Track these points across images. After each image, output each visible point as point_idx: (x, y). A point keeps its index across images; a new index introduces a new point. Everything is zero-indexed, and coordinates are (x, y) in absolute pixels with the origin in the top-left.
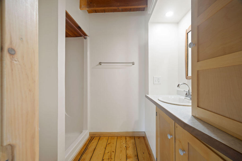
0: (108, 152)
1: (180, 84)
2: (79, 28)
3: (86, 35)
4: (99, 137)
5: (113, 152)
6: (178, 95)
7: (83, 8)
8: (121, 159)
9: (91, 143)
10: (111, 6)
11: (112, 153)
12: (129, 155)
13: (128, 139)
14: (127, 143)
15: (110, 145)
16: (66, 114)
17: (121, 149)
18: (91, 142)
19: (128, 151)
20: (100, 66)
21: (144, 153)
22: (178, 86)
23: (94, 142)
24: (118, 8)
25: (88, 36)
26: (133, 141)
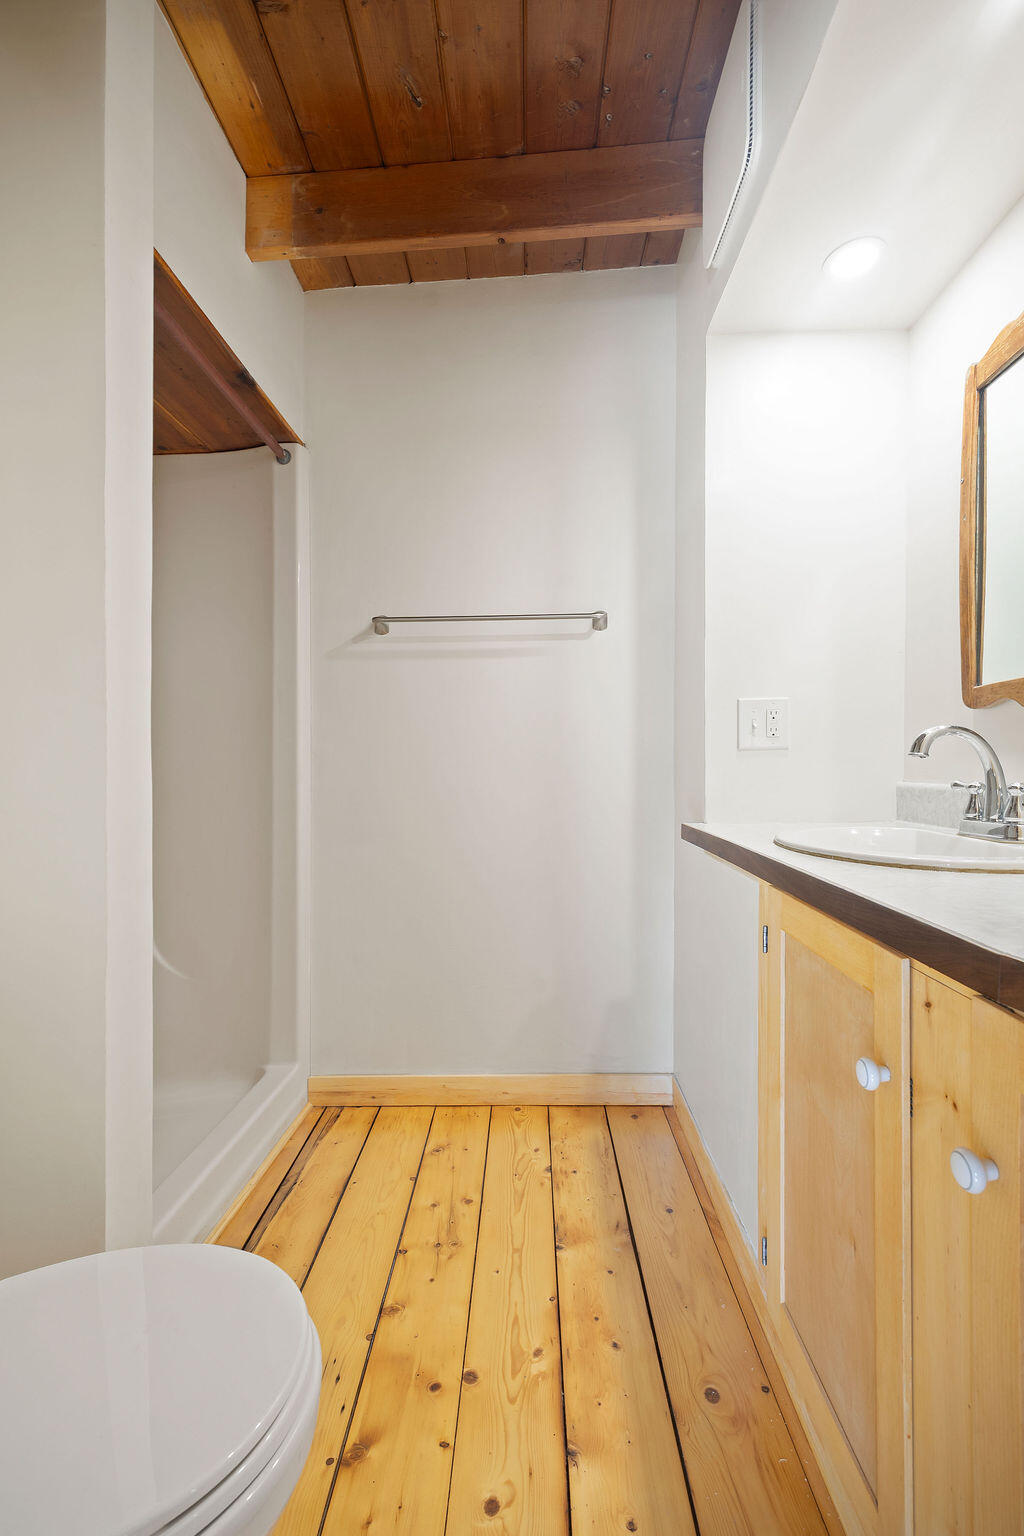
0: (434, 1205)
1: (929, 732)
2: (243, 381)
3: (291, 439)
4: (374, 1111)
5: (469, 1202)
6: (906, 819)
7: (264, 246)
8: (517, 1245)
9: (323, 1144)
10: (454, 229)
11: (462, 1208)
12: (570, 1222)
13: (561, 1119)
14: (554, 1144)
15: (443, 1156)
16: (159, 958)
17: (519, 1185)
18: (320, 1138)
19: (563, 1200)
20: (378, 643)
21: (670, 1211)
22: (917, 746)
23: (341, 1142)
24: (503, 235)
25: (303, 444)
26: (594, 1132)
